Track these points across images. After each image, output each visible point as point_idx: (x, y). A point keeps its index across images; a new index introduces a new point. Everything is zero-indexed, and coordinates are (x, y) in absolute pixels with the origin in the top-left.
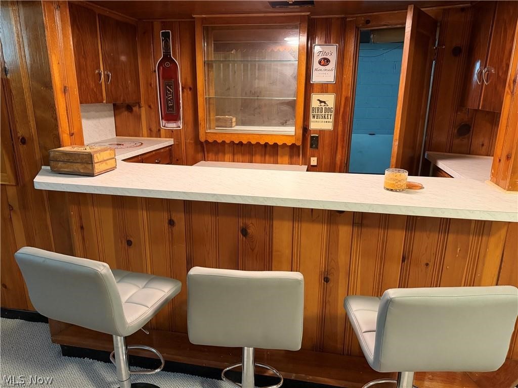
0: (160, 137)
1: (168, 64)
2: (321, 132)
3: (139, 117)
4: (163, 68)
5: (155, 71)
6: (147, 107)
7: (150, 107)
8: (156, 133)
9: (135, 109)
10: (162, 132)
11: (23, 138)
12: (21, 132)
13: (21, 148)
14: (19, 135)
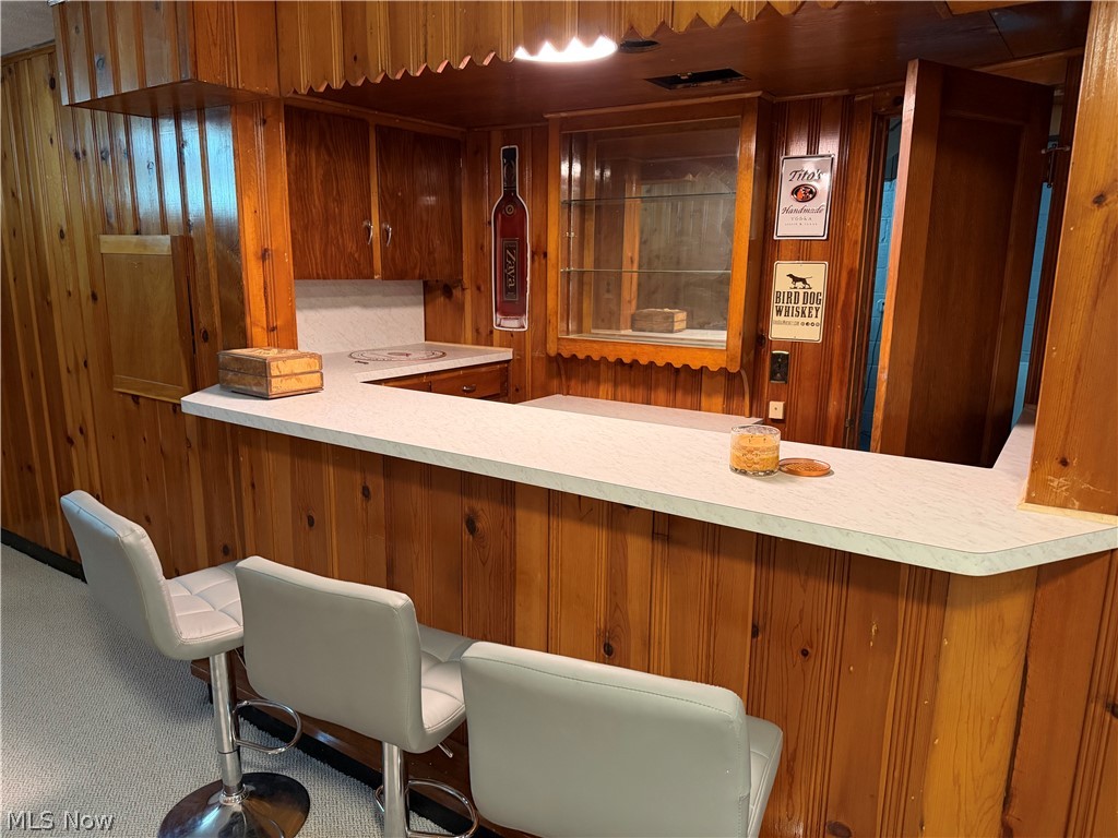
0: (492, 345)
1: (510, 210)
2: (796, 346)
3: (461, 308)
4: (503, 216)
5: (490, 223)
6: (474, 288)
7: (479, 288)
8: (485, 337)
9: (457, 292)
10: (496, 336)
11: (205, 332)
12: (203, 321)
13: (203, 348)
14: (201, 326)
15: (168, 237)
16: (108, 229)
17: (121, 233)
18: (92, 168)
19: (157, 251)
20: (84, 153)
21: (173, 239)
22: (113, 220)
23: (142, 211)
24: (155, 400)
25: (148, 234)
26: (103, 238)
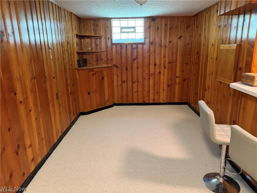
11: (240, 68)
12: (240, 65)
13: (239, 72)
14: (240, 66)
15: (236, 44)
16: (223, 43)
17: (225, 44)
18: (222, 29)
19: (232, 48)
20: (221, 26)
21: (237, 45)
22: (224, 41)
23: (231, 38)
24: (225, 83)
25: (231, 44)
26: (221, 45)
